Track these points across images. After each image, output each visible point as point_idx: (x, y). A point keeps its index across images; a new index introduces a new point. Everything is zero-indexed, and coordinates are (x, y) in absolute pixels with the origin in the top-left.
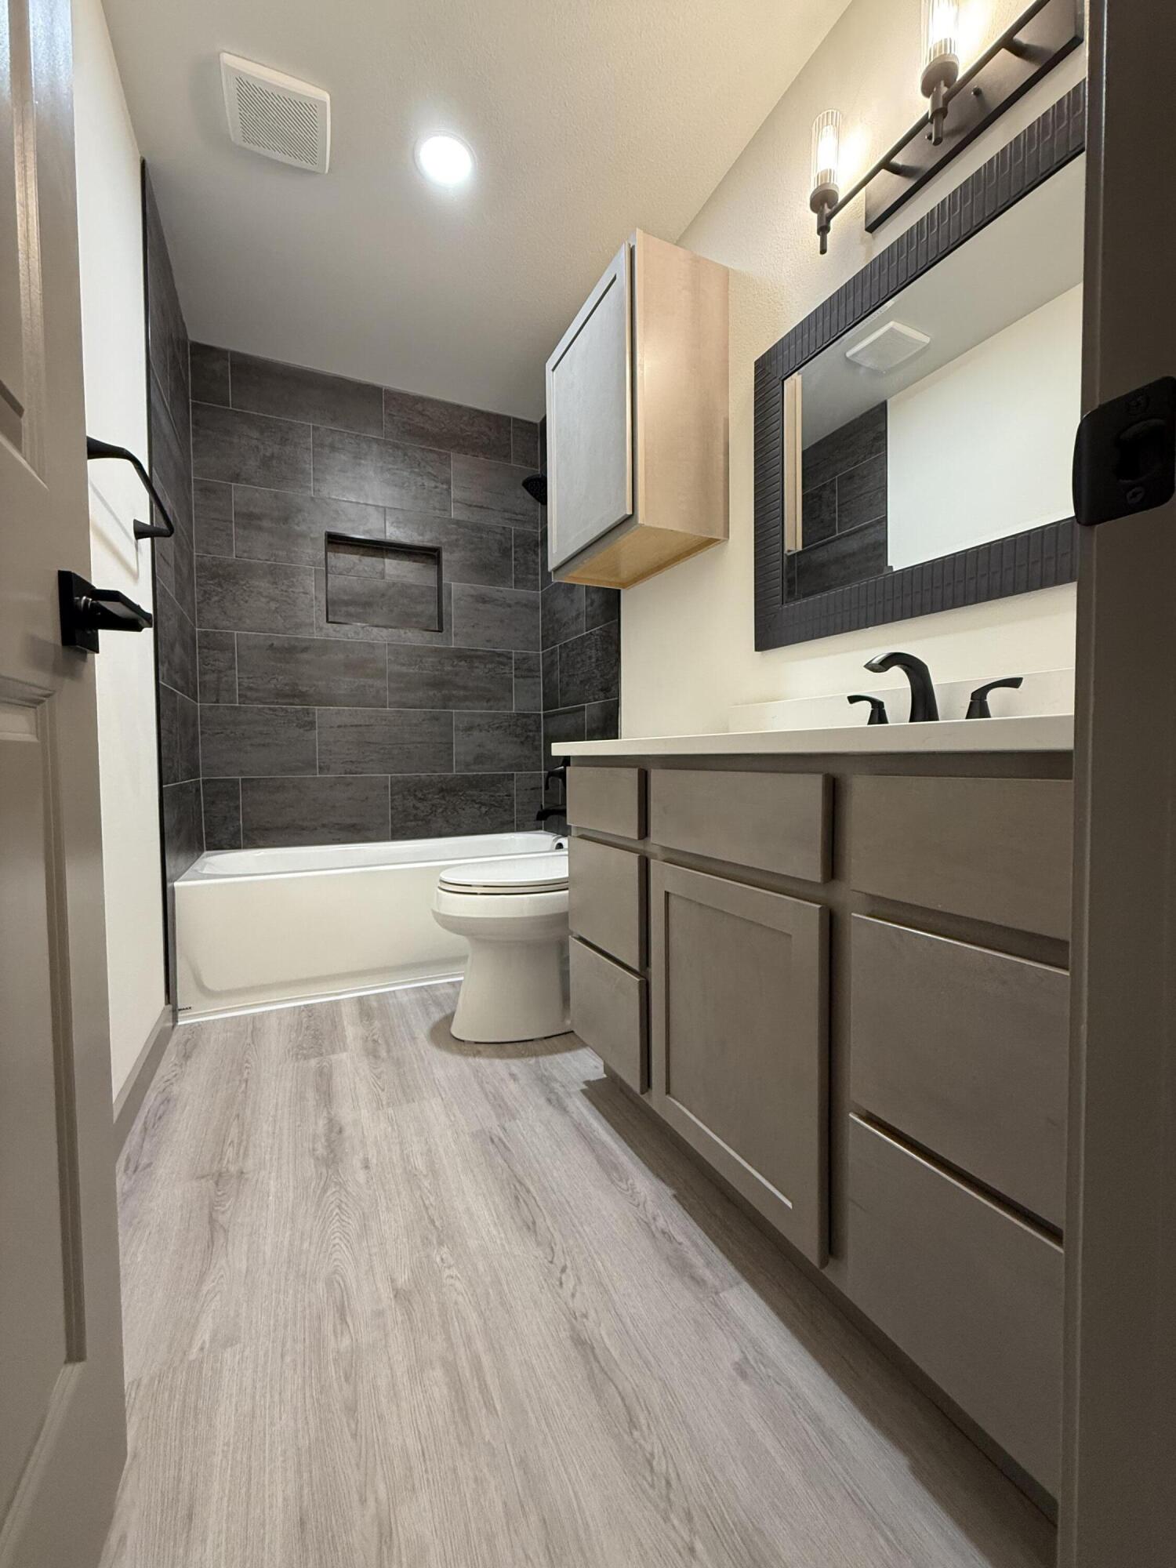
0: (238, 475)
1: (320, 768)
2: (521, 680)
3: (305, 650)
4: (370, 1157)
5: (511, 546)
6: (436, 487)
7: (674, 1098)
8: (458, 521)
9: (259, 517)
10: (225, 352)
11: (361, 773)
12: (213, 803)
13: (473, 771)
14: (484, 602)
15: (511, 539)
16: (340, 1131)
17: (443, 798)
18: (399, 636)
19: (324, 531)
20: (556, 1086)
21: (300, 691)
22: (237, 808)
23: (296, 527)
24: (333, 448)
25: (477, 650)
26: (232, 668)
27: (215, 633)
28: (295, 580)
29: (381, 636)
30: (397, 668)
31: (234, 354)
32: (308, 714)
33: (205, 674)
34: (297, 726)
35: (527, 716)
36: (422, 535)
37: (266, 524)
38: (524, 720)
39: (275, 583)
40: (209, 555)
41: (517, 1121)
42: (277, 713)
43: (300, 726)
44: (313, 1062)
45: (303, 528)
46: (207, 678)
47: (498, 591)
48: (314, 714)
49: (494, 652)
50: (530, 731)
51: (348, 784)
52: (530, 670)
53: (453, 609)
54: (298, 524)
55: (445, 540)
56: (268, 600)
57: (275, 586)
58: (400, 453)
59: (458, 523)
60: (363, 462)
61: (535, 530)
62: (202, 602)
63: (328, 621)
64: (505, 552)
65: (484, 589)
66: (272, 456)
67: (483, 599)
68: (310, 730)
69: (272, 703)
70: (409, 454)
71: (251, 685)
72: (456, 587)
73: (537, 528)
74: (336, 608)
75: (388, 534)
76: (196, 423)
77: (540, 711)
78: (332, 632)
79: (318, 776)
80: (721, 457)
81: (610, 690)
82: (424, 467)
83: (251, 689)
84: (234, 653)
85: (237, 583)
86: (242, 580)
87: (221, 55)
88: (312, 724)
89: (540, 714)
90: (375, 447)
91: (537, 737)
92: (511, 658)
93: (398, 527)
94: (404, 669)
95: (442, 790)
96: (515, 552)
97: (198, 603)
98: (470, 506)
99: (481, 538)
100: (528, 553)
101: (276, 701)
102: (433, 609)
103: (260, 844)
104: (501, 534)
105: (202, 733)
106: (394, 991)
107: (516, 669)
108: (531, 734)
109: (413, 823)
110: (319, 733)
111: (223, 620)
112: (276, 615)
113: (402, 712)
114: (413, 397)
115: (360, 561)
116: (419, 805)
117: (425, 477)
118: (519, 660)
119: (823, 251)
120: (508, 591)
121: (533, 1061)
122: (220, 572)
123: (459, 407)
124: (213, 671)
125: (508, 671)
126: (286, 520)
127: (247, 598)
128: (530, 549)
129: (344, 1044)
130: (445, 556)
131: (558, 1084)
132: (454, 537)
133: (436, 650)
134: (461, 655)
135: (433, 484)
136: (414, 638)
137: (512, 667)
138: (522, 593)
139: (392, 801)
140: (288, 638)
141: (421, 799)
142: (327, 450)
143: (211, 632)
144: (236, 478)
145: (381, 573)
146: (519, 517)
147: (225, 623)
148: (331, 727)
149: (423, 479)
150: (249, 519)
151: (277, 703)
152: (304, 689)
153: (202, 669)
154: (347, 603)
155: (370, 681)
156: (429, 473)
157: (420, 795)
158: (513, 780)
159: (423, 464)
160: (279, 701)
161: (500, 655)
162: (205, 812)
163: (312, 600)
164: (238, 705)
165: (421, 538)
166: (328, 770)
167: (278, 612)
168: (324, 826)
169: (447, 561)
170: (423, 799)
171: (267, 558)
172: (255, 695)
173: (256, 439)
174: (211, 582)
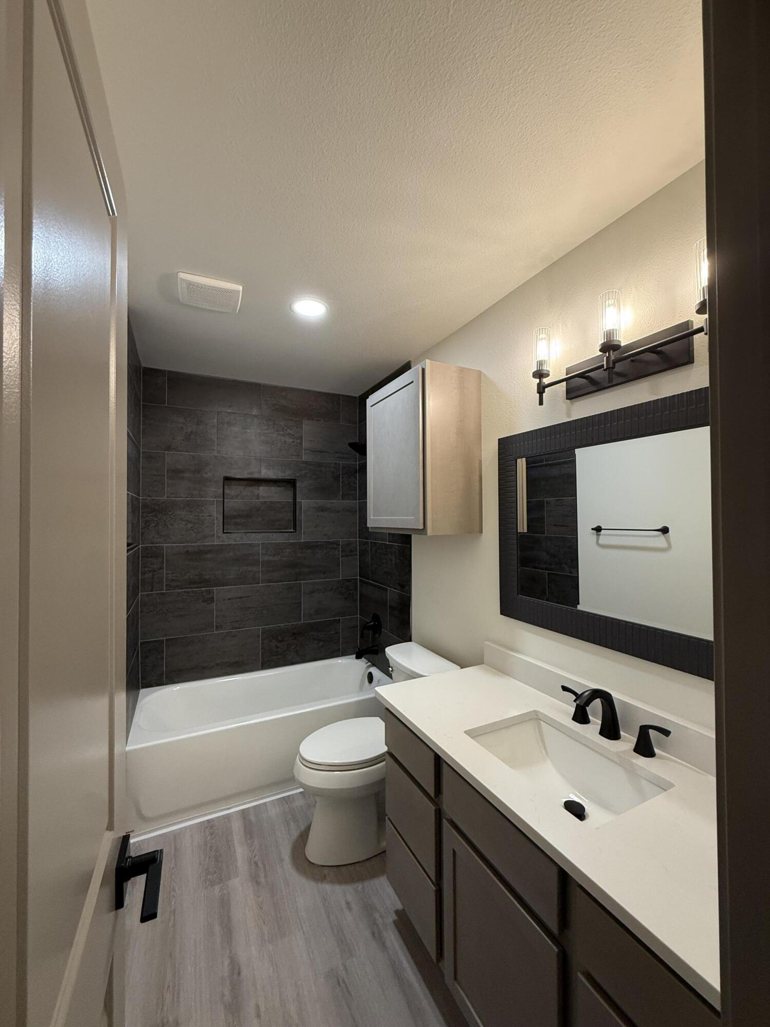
0: (170, 446)
1: (216, 627)
2: (345, 558)
3: (209, 552)
4: (260, 1004)
5: (340, 475)
6: (294, 442)
7: (460, 987)
8: (307, 462)
9: (182, 472)
10: (164, 371)
11: (243, 628)
12: (147, 657)
13: (314, 619)
14: (323, 511)
15: (339, 470)
16: (239, 974)
17: (295, 639)
18: (269, 538)
19: (223, 476)
20: (377, 915)
21: (205, 579)
22: (162, 658)
23: (205, 475)
24: (229, 423)
25: (317, 542)
26: (161, 568)
27: (151, 547)
28: (203, 508)
29: (257, 539)
30: (266, 558)
31: (170, 372)
32: (210, 593)
33: (145, 573)
34: (202, 601)
35: (349, 581)
36: (284, 473)
37: (187, 475)
38: (347, 583)
39: (191, 512)
40: (150, 498)
41: (354, 958)
42: (189, 594)
43: (204, 601)
44: (217, 889)
45: (209, 475)
46: (146, 576)
47: (331, 503)
48: (213, 593)
49: (328, 541)
50: (351, 590)
51: (235, 636)
52: (351, 551)
53: (302, 517)
54: (206, 474)
55: (298, 475)
56: (186, 522)
57: (191, 513)
58: (271, 423)
59: (306, 463)
60: (248, 431)
61: (355, 463)
62: (145, 528)
63: (223, 533)
64: (337, 478)
65: (321, 502)
66: (192, 432)
67: (322, 509)
68: (211, 603)
69: (187, 588)
70: (277, 423)
71: (174, 578)
72: (305, 503)
73: (356, 461)
74: (228, 520)
75: (262, 474)
76: (144, 416)
77: (357, 576)
78: (228, 540)
79: (215, 632)
80: (478, 484)
81: (404, 587)
82: (286, 430)
83: (173, 580)
84: (163, 559)
85: (167, 514)
86: (170, 511)
87: (179, 274)
88: (212, 600)
89: (357, 579)
90: (256, 420)
91: (355, 594)
92: (339, 545)
93: (269, 469)
94: (271, 558)
95: (294, 634)
96: (343, 478)
97: (142, 529)
98: (315, 451)
99: (321, 471)
100: (350, 477)
101: (189, 586)
102: (290, 516)
103: (176, 681)
104: (334, 467)
105: (141, 612)
106: (265, 803)
107: (342, 551)
108: (351, 592)
109: (275, 657)
110: (216, 604)
111: (158, 538)
112: (191, 531)
113: (269, 586)
114: (281, 388)
115: (244, 489)
116: (279, 645)
117: (286, 437)
118: (344, 545)
119: (541, 403)
120: (337, 503)
121: (360, 886)
122: (156, 508)
123: (309, 391)
124: (150, 572)
125: (337, 553)
126: (198, 472)
127: (173, 523)
128: (352, 475)
129: (236, 868)
130: (298, 485)
131: (378, 914)
132: (304, 472)
133: (292, 544)
134: (308, 546)
135: (291, 440)
136: (278, 538)
137: (339, 550)
138: (347, 503)
139: (262, 644)
140: (199, 546)
141: (280, 641)
142: (226, 425)
143: (150, 546)
144: (168, 448)
145: (257, 496)
146: (345, 456)
147: (159, 540)
148: (224, 600)
149: (285, 438)
150: (176, 473)
151: (190, 588)
152: (207, 577)
153: (143, 571)
154: (235, 517)
155: (250, 568)
156: (289, 433)
157: (280, 638)
158: (339, 622)
159: (285, 428)
160: (191, 586)
161: (333, 543)
162: (141, 663)
163: (214, 520)
164: (165, 591)
165: (283, 474)
166: (222, 627)
167: (192, 530)
168: (218, 664)
169: (299, 487)
170: (282, 641)
171: (187, 496)
172: (175, 584)
173: (182, 423)
174: (150, 515)
